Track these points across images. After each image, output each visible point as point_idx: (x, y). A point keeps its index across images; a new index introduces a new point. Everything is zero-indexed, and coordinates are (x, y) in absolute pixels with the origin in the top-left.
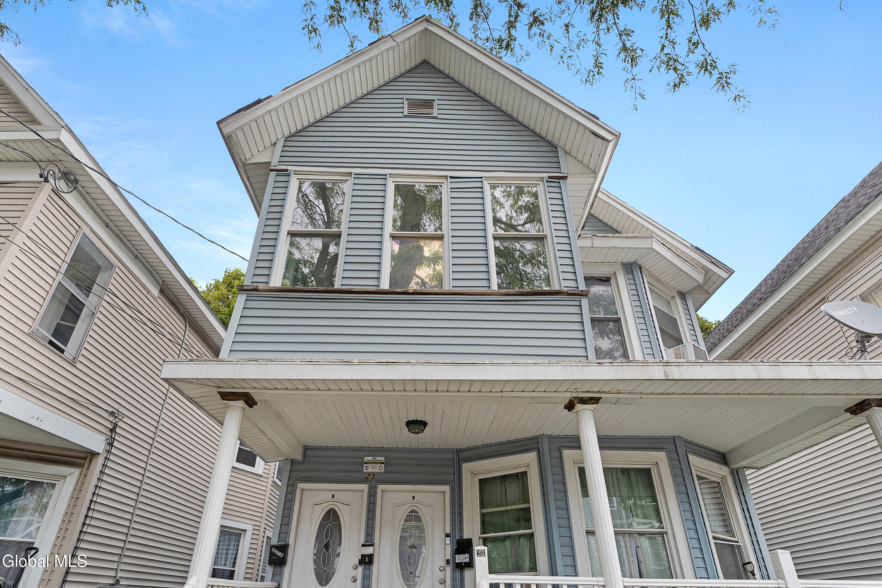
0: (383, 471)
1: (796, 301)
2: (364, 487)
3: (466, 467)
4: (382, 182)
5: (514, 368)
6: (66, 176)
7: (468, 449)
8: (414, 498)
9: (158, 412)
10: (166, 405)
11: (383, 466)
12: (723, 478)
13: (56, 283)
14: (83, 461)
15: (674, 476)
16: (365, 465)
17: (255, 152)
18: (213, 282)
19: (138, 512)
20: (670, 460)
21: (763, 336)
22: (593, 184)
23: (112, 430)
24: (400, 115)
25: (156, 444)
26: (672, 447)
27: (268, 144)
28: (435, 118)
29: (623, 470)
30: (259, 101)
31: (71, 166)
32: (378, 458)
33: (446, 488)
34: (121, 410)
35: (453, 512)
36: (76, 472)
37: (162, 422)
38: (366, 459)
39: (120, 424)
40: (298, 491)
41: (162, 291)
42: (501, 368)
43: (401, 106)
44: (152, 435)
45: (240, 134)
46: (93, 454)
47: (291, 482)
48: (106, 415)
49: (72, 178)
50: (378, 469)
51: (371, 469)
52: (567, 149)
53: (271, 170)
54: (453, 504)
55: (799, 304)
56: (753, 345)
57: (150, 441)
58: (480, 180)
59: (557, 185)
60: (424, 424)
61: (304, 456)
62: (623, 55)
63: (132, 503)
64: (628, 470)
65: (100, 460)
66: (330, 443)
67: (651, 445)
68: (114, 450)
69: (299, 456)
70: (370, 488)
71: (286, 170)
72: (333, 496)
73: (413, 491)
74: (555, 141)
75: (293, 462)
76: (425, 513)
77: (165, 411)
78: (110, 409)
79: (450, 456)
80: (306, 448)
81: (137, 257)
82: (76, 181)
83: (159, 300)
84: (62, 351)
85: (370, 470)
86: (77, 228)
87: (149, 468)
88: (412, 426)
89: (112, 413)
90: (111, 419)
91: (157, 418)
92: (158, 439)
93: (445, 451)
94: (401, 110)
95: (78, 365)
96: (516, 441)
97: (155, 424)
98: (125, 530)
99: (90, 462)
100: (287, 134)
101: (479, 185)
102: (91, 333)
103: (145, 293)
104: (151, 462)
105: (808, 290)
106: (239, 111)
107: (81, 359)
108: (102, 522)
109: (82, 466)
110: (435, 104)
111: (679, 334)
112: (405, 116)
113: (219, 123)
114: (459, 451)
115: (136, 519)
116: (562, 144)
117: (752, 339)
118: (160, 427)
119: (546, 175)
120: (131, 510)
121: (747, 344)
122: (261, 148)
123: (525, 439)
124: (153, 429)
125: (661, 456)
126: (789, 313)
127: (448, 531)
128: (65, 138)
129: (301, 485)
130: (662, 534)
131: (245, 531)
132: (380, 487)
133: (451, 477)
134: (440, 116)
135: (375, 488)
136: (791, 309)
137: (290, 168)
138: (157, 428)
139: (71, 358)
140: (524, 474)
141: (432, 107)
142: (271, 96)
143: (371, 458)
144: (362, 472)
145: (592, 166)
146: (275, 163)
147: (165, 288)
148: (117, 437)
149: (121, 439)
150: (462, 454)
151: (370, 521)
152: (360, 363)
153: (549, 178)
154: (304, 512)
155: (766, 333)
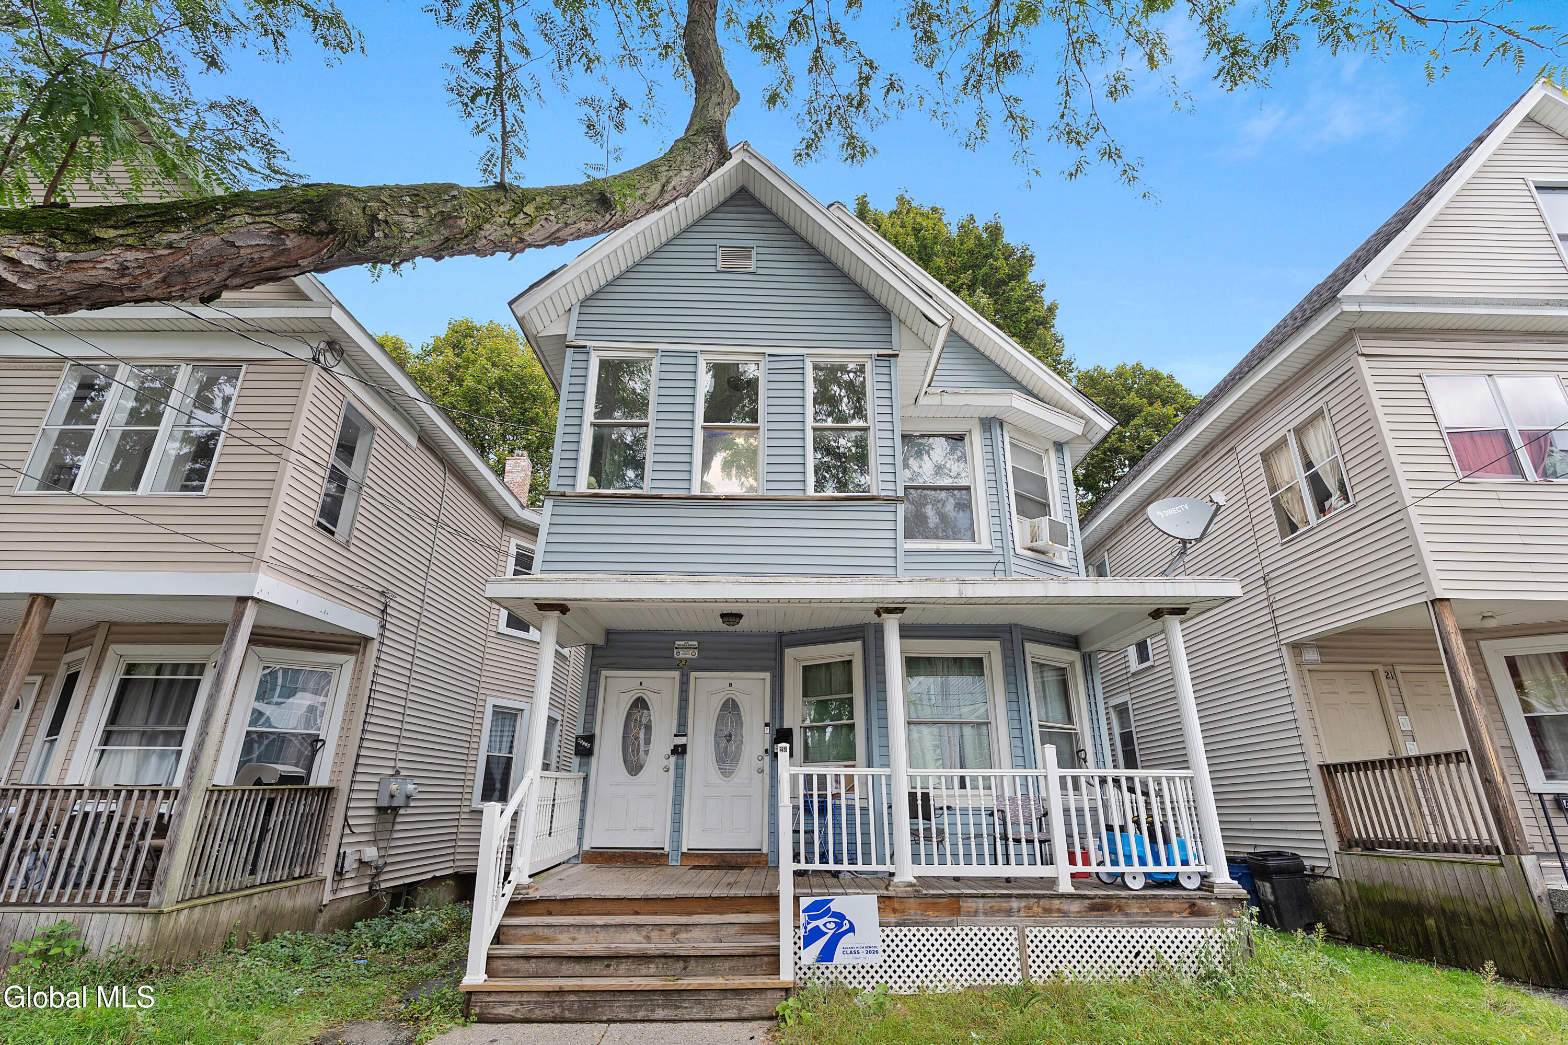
0: (696, 657)
1: (1210, 443)
2: (676, 674)
3: (790, 653)
4: (691, 361)
5: (818, 586)
6: (331, 345)
7: (791, 633)
8: (730, 685)
9: (423, 582)
10: (431, 573)
11: (696, 651)
12: (1072, 664)
13: (329, 466)
14: (357, 647)
15: (1005, 665)
16: (676, 651)
17: (547, 323)
18: (431, 341)
19: (411, 697)
20: (1004, 649)
21: (1178, 478)
22: (930, 358)
23: (383, 612)
24: (712, 269)
25: (424, 620)
26: (1007, 636)
27: (561, 312)
28: (754, 273)
29: (955, 660)
30: (553, 273)
31: (335, 335)
32: (690, 643)
33: (767, 675)
34: (391, 587)
35: (773, 700)
36: (351, 659)
37: (428, 593)
38: (677, 644)
39: (392, 604)
40: (602, 679)
41: (420, 439)
42: (806, 586)
43: (712, 255)
44: (418, 610)
45: (534, 314)
46: (367, 640)
47: (594, 668)
48: (377, 596)
49: (337, 347)
50: (690, 655)
51: (682, 654)
52: (902, 317)
53: (568, 347)
54: (773, 692)
55: (1213, 448)
56: (1169, 486)
57: (417, 616)
58: (801, 358)
59: (886, 364)
60: (740, 616)
61: (607, 640)
62: (1011, 122)
63: (405, 687)
64: (961, 659)
65: (376, 645)
66: (636, 627)
67: (985, 634)
68: (387, 633)
69: (601, 641)
70: (682, 675)
71: (585, 347)
72: (641, 684)
73: (730, 678)
74: (890, 306)
75: (595, 647)
76: (744, 703)
77: (430, 579)
78: (380, 589)
79: (772, 640)
80: (609, 632)
81: (395, 409)
82: (343, 352)
83: (418, 452)
84: (332, 533)
85: (681, 656)
86: (341, 397)
87: (419, 647)
88: (726, 619)
89: (382, 593)
90: (383, 600)
91: (422, 589)
92: (425, 613)
93: (767, 634)
94: (712, 262)
95: (352, 548)
96: (842, 628)
97: (421, 596)
98: (400, 717)
99: (365, 647)
100: (582, 297)
101: (800, 365)
102: (361, 510)
103: (404, 447)
104: (419, 640)
105: (1221, 434)
106: (532, 287)
107: (354, 541)
108: (380, 711)
109: (357, 652)
110: (753, 253)
111: (1047, 498)
112: (719, 272)
113: (510, 304)
114: (781, 635)
115: (410, 704)
116: (896, 311)
117: (1169, 480)
118: (427, 600)
119: (875, 352)
120: (404, 695)
121: (1164, 485)
122: (554, 317)
123: (852, 627)
124: (419, 602)
125: (996, 644)
126: (1203, 457)
127: (767, 721)
128: (337, 315)
129: (605, 673)
130: (987, 724)
131: (522, 710)
132: (693, 675)
133: (772, 663)
134: (760, 271)
135: (688, 676)
136: (1206, 451)
137: (588, 343)
138: (423, 600)
139: (344, 541)
140: (850, 662)
141: (749, 258)
142: (565, 266)
143: (683, 643)
144: (672, 658)
145: (927, 340)
146: (571, 338)
147: (423, 434)
148: (389, 619)
149: (394, 621)
150: (784, 638)
151: (683, 710)
152: (673, 583)
153: (878, 355)
154: (608, 700)
155: (1182, 475)
